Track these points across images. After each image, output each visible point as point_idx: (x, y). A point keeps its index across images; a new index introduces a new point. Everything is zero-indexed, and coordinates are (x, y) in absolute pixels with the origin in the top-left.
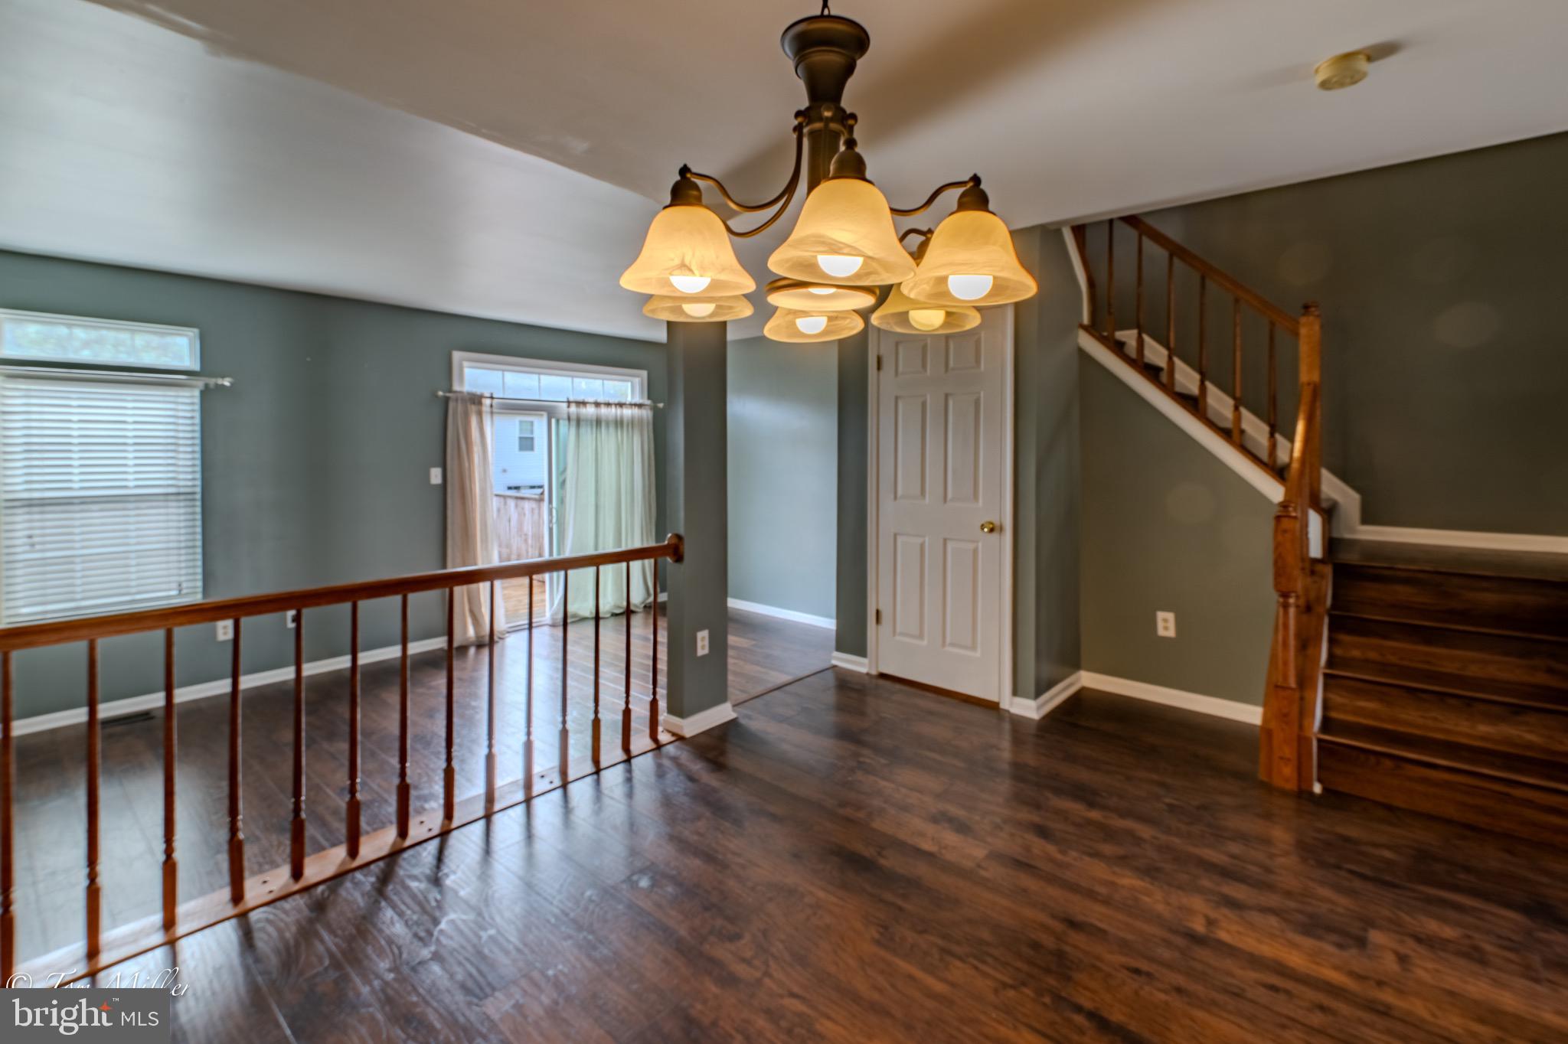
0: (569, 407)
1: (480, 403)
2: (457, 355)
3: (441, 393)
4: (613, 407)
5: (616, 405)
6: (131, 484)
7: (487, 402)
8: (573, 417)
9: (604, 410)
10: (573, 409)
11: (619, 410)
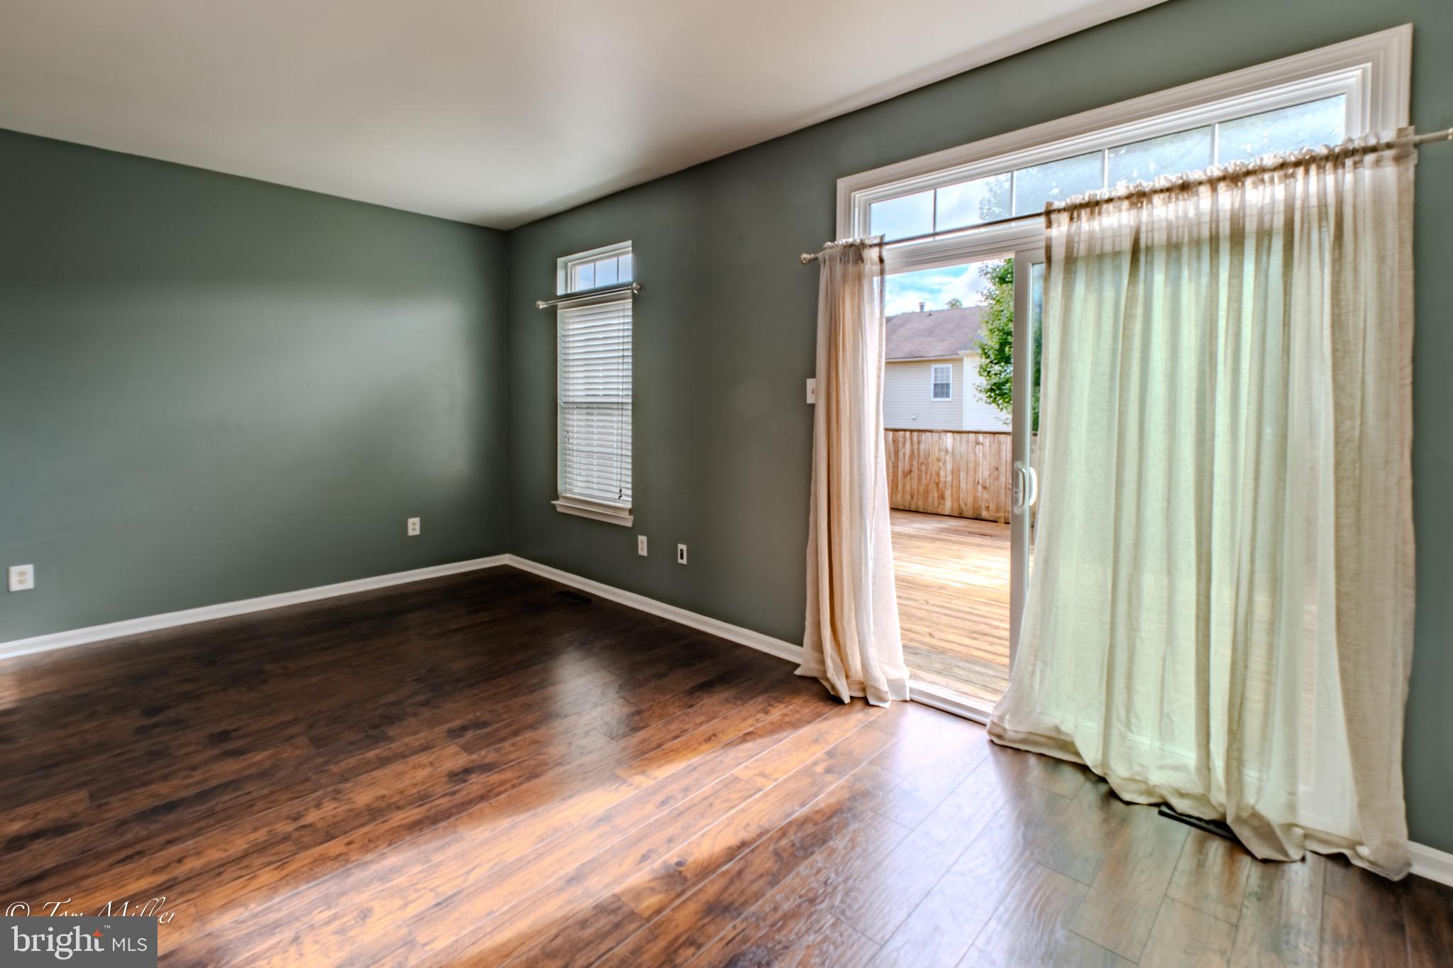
0: (1049, 224)
1: (860, 259)
2: (843, 185)
3: (805, 256)
4: (1204, 191)
5: (1213, 183)
6: (601, 393)
7: (873, 254)
8: (1059, 253)
9: (1162, 211)
11: (1227, 198)
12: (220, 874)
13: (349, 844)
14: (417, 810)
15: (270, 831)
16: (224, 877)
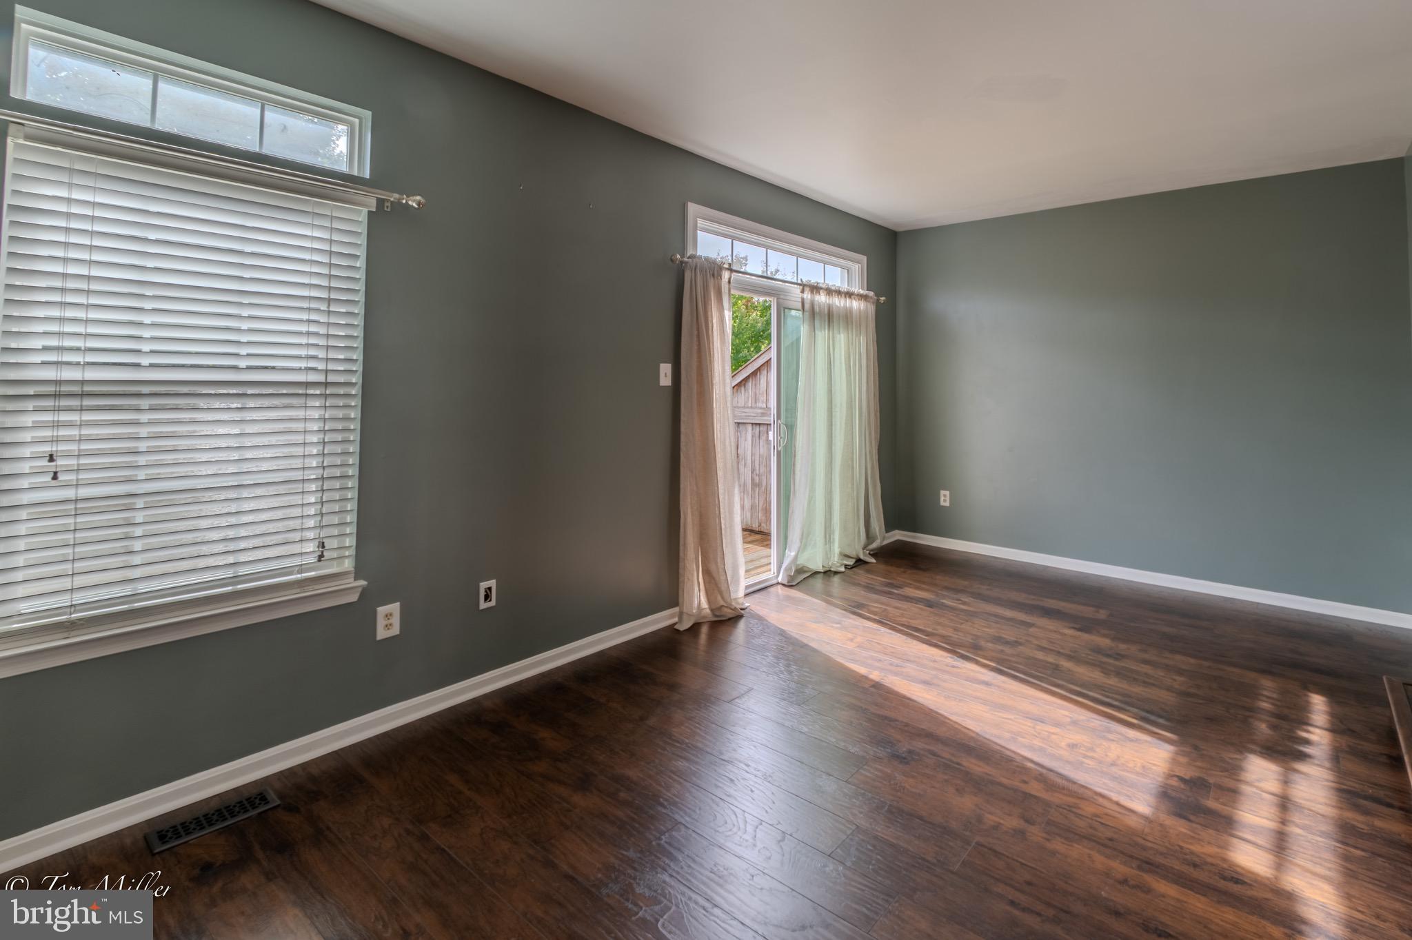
0: (803, 292)
2: (693, 208)
3: (678, 257)
4: (843, 296)
7: (725, 273)
10: (807, 295)
11: (848, 301)
12: (1111, 840)
13: (1025, 782)
14: (965, 763)
15: (1048, 840)
16: (1109, 834)
